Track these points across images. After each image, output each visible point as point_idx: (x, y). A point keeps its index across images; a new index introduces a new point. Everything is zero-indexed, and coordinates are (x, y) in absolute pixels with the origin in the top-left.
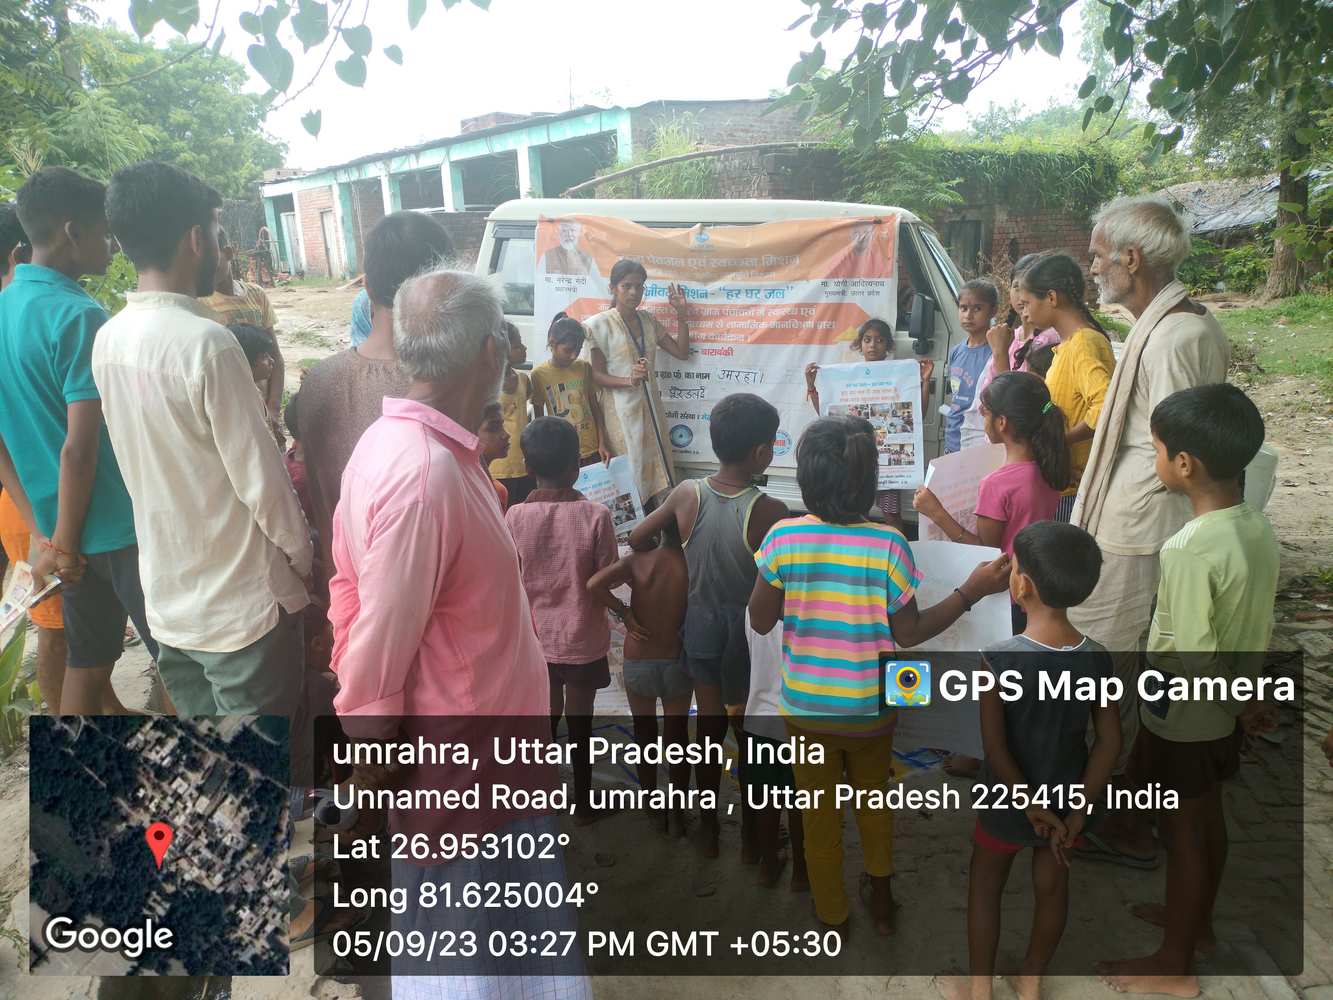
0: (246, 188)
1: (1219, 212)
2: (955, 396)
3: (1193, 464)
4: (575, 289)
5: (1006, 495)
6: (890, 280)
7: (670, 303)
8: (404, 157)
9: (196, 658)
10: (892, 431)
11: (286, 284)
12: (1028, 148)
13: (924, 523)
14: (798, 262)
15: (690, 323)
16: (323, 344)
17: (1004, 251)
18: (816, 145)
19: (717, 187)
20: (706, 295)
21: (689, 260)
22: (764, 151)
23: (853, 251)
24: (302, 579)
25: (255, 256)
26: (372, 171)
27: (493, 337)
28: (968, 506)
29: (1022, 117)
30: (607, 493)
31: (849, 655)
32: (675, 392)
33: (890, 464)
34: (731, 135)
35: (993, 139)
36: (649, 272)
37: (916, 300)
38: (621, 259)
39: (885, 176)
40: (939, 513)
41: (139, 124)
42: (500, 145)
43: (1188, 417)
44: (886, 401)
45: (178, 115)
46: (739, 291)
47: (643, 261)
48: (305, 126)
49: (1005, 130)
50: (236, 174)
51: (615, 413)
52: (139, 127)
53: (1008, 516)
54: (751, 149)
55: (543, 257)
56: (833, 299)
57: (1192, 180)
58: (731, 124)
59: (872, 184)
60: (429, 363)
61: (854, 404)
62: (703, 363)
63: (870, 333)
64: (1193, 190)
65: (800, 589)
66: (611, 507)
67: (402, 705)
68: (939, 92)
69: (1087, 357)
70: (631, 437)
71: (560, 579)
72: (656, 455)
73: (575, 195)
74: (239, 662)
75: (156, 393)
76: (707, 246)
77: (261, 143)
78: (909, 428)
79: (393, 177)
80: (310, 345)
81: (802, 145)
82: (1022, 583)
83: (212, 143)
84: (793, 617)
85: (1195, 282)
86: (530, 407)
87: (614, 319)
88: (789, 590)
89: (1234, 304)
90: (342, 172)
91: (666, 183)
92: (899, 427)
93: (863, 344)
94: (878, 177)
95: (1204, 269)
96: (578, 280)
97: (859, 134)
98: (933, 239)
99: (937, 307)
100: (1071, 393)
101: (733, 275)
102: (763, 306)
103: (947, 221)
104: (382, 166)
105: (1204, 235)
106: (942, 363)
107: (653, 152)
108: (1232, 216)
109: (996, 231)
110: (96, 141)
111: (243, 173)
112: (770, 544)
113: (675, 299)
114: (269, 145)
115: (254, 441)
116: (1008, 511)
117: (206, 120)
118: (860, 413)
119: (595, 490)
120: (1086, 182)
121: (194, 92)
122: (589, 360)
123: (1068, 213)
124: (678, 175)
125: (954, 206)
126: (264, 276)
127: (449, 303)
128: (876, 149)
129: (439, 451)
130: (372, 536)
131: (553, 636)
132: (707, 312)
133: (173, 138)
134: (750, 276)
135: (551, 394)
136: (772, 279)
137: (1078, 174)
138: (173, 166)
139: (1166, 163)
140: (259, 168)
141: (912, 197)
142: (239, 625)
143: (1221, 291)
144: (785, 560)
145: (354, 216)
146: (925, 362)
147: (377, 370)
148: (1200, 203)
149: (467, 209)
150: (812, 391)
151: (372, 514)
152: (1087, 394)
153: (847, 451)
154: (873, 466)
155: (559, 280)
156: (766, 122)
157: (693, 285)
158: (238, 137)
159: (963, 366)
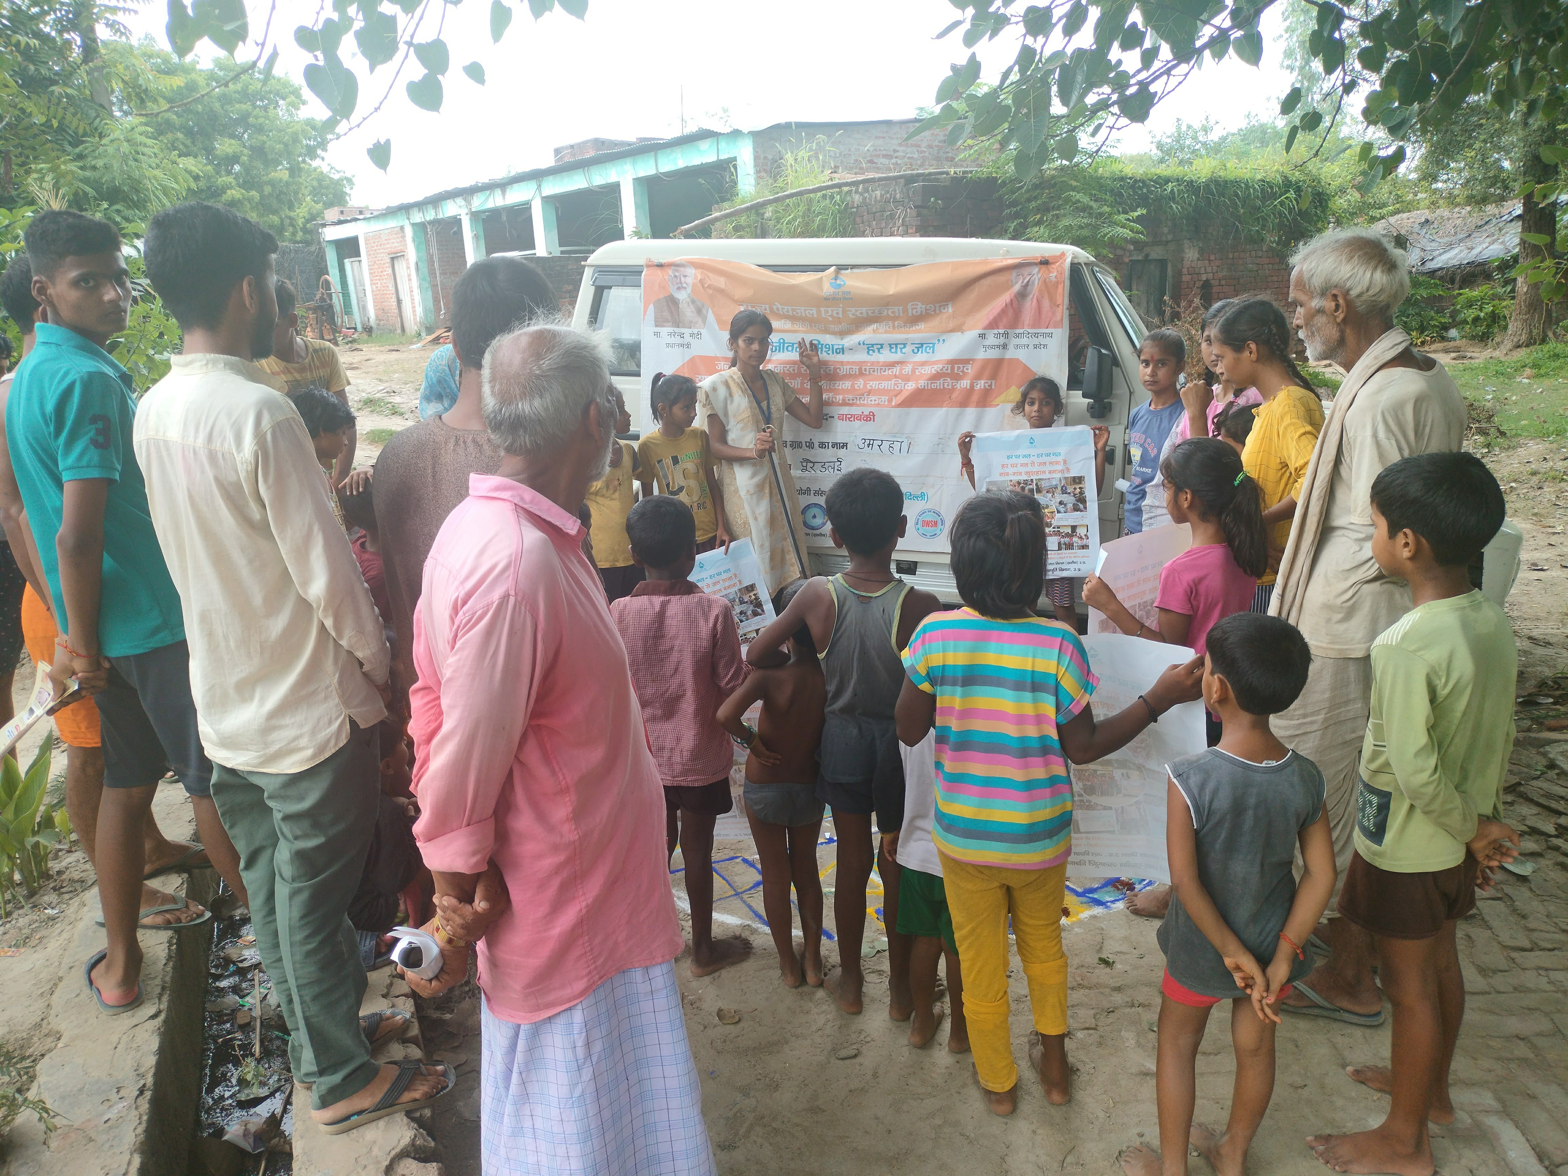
0: (305, 230)
1: (1450, 246)
2: (1135, 467)
3: (1418, 543)
4: (688, 346)
5: (1192, 584)
6: (1060, 330)
7: (801, 362)
8: (488, 192)
9: (255, 780)
10: (1062, 510)
11: (351, 342)
12: (1222, 174)
13: (1095, 617)
14: (950, 310)
15: (823, 383)
16: (395, 412)
17: (1195, 296)
18: (971, 172)
19: (855, 223)
20: (842, 350)
21: (822, 309)
22: (910, 180)
23: (1015, 296)
24: (377, 687)
25: (315, 310)
26: (451, 209)
27: (597, 403)
28: (1148, 597)
29: (1214, 136)
30: (727, 584)
31: (1013, 772)
32: (807, 464)
33: (1060, 549)
34: (871, 162)
35: (1181, 162)
36: (775, 324)
37: (1091, 354)
38: (742, 309)
39: (1053, 208)
40: (1113, 607)
41: (180, 156)
42: (600, 177)
43: (1415, 489)
44: (1054, 475)
45: (224, 146)
46: (882, 345)
47: (768, 311)
48: (372, 158)
49: (1194, 151)
50: (292, 214)
51: (737, 491)
52: (179, 160)
53: (1194, 609)
54: (895, 178)
55: (651, 308)
56: (993, 354)
57: (1418, 209)
58: (871, 149)
59: (1038, 217)
60: (521, 432)
61: (1016, 478)
62: (841, 431)
63: (1035, 394)
64: (1418, 221)
65: (953, 694)
66: (733, 601)
67: (492, 834)
68: (1115, 109)
69: (1294, 420)
70: (756, 519)
71: (674, 684)
72: (785, 539)
73: (688, 235)
74: (304, 785)
75: (203, 472)
76: (844, 293)
77: (321, 178)
78: (1081, 506)
79: (475, 216)
80: (380, 413)
81: (955, 173)
82: (1216, 685)
83: (265, 178)
84: (947, 728)
85: (1422, 329)
86: (636, 484)
87: (734, 380)
88: (941, 695)
89: (1469, 355)
90: (416, 210)
91: (794, 219)
92: (1070, 506)
93: (1027, 407)
94: (1045, 209)
95: (1432, 313)
96: (692, 335)
97: (1021, 160)
98: (1109, 281)
99: (1115, 361)
100: (1275, 463)
101: (875, 326)
102: (910, 363)
103: (1127, 260)
104: (463, 203)
105: (1432, 273)
106: (1122, 428)
107: (780, 183)
108: (1466, 251)
109: (1185, 271)
110: (130, 178)
111: (301, 213)
112: (919, 641)
113: (806, 356)
114: (331, 179)
115: (316, 528)
116: (1194, 603)
117: (259, 152)
118: (1023, 489)
119: (714, 580)
120: (1290, 213)
121: (243, 120)
122: (706, 428)
123: (1271, 249)
124: (809, 210)
125: (1134, 242)
126: (325, 332)
127: (546, 363)
128: (1042, 176)
129: (533, 536)
130: (456, 636)
131: (666, 754)
132: (844, 370)
133: (218, 173)
134: (894, 327)
135: (662, 468)
136: (920, 331)
137: (1282, 204)
138: (220, 206)
139: (1386, 188)
140: (320, 206)
141: (1085, 232)
142: (304, 742)
143: (1454, 339)
144: (936, 660)
145: (431, 262)
146: (1100, 429)
147: (465, 442)
148: (1427, 236)
149: (562, 252)
150: (967, 464)
151: (455, 610)
152: (1293, 465)
153: (1008, 532)
154: (1041, 551)
155: (670, 334)
156: (912, 145)
157: (828, 339)
158: (295, 170)
159: (1145, 432)
